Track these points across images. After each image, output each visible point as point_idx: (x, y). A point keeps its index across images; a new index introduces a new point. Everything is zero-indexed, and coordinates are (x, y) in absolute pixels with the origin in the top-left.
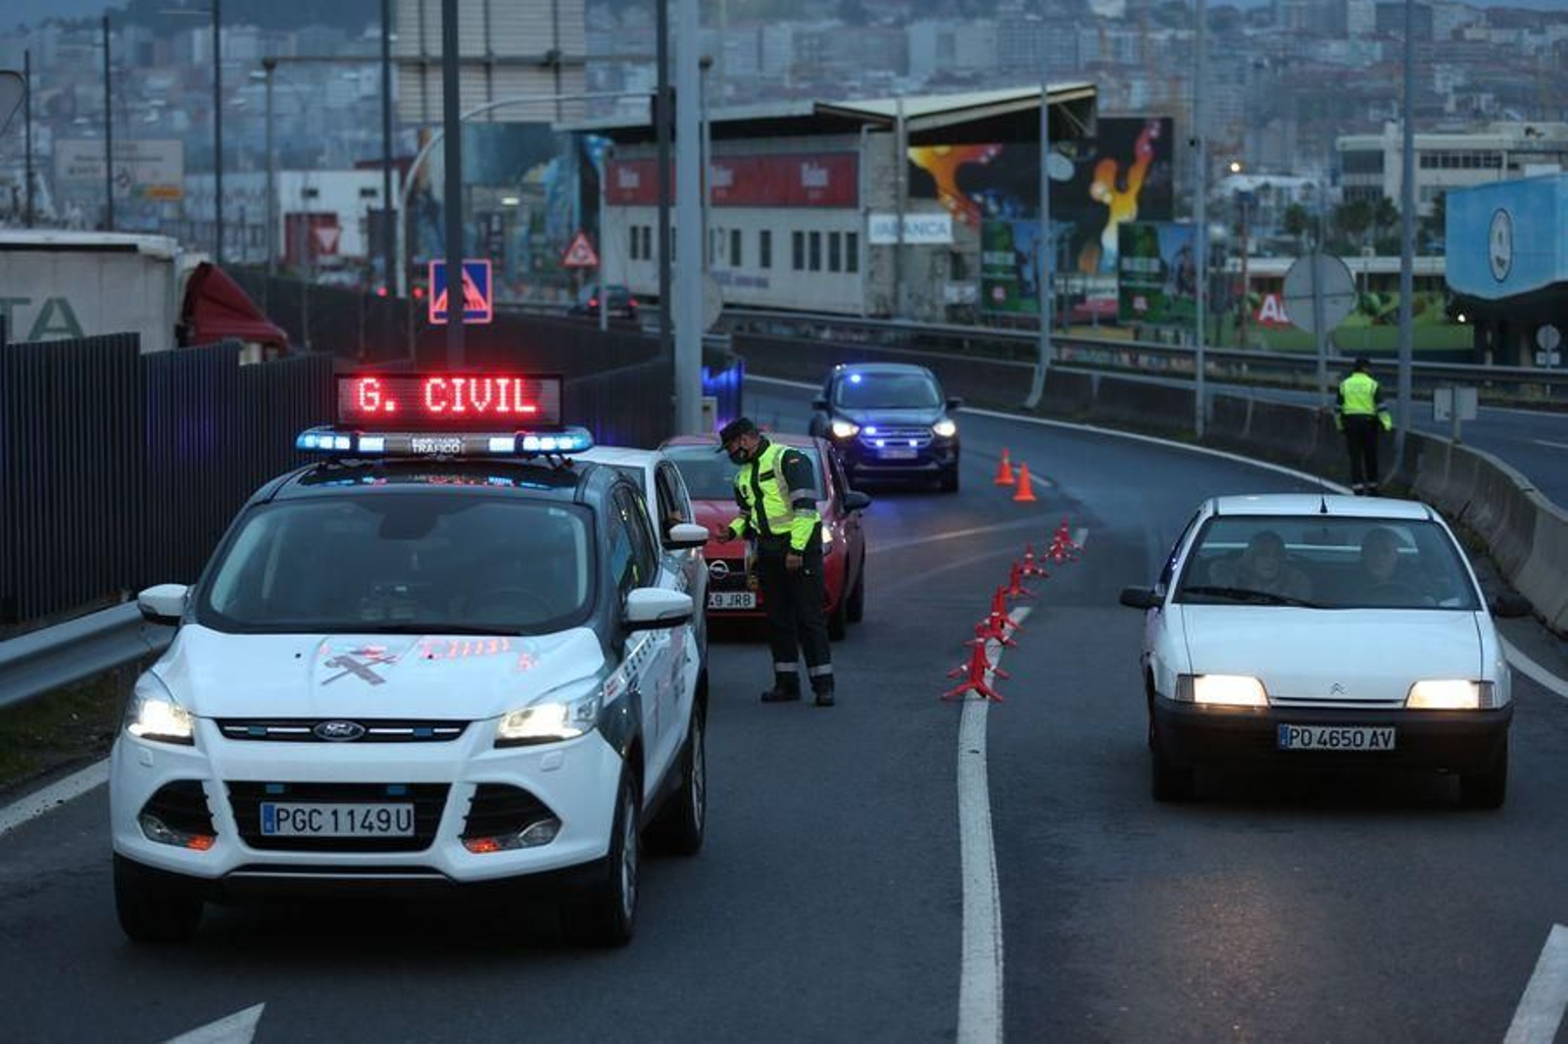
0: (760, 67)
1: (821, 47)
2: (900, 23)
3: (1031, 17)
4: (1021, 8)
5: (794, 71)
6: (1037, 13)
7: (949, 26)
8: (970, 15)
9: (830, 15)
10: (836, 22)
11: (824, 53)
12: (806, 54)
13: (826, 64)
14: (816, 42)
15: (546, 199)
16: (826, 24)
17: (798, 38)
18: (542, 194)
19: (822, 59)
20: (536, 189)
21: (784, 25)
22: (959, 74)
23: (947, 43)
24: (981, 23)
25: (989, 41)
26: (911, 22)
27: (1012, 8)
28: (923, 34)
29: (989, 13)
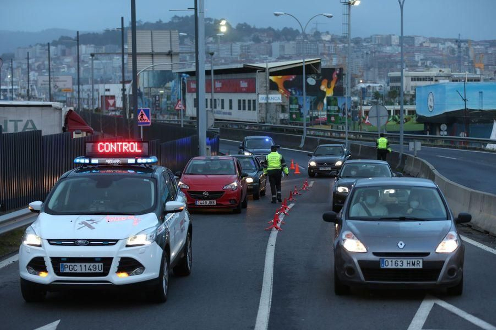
0: (231, 55)
1: (248, 49)
2: (269, 42)
3: (305, 41)
4: (302, 38)
5: (240, 56)
6: (307, 39)
7: (283, 43)
8: (288, 40)
9: (250, 41)
10: (252, 42)
11: (249, 51)
12: (244, 51)
13: (249, 54)
14: (246, 48)
15: (171, 91)
16: (249, 43)
17: (242, 46)
18: (170, 90)
19: (248, 52)
20: (168, 88)
21: (238, 43)
22: (286, 56)
23: (282, 48)
24: (291, 42)
25: (294, 47)
26: (273, 42)
27: (300, 38)
28: (276, 45)
29: (294, 40)
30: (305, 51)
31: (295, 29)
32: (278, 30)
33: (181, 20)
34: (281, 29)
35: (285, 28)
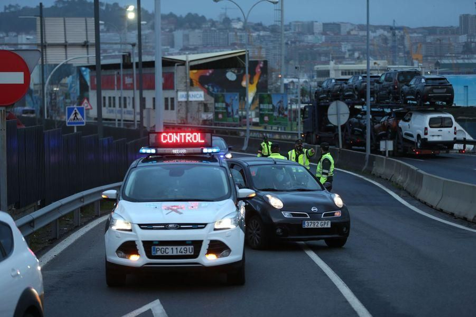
2: (171, 31)
3: (213, 29)
4: (210, 26)
6: (215, 27)
7: (187, 32)
8: (194, 28)
11: (147, 41)
13: (147, 44)
15: (68, 89)
18: (67, 87)
20: (65, 85)
22: (190, 47)
23: (186, 37)
24: (197, 31)
25: (200, 36)
26: (175, 30)
27: (207, 26)
28: (179, 35)
29: (199, 28)
30: (213, 41)
31: (200, 15)
32: (181, 17)
33: (66, 5)
34: (184, 16)
35: (189, 14)
